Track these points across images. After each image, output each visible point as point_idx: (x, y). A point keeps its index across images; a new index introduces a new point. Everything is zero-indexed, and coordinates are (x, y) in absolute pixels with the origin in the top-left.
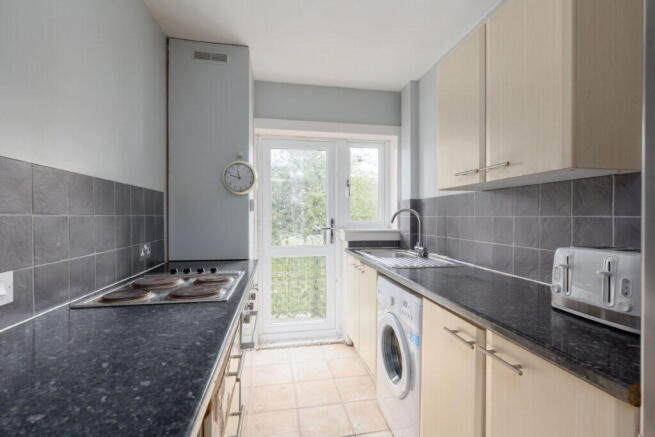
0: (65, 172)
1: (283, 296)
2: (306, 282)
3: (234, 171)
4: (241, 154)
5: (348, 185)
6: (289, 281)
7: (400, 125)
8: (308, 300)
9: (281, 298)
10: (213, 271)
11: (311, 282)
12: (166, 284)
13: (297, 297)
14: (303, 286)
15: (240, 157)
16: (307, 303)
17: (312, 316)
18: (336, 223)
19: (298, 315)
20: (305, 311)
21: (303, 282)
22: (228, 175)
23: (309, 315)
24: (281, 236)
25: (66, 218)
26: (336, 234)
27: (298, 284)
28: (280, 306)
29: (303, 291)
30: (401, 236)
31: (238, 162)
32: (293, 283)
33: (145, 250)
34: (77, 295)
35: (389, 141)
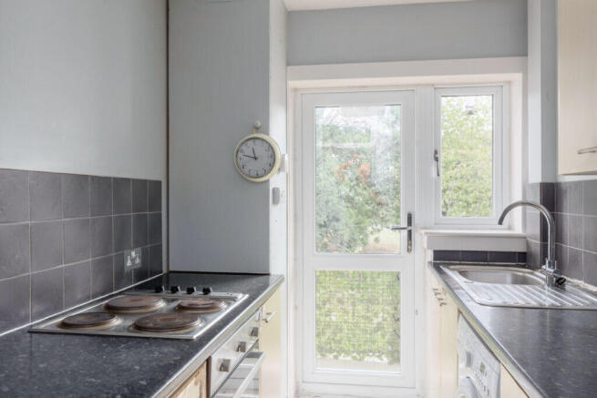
0: (26, 172)
1: (345, 326)
2: (380, 307)
3: (247, 150)
4: (259, 124)
5: (437, 159)
6: (354, 304)
7: (525, 54)
8: (383, 336)
9: (341, 330)
10: (206, 291)
11: (389, 308)
12: (141, 307)
13: (365, 331)
14: (376, 315)
15: (257, 129)
16: (381, 341)
17: (390, 363)
18: (416, 220)
19: (367, 359)
20: (380, 353)
21: (376, 308)
22: (240, 155)
23: (385, 360)
24: (370, 229)
25: (27, 225)
26: (416, 236)
27: (368, 311)
28: (340, 342)
29: (375, 321)
30: (528, 245)
31: (255, 135)
32: (359, 307)
33: (133, 259)
34: (41, 315)
35: (509, 83)
